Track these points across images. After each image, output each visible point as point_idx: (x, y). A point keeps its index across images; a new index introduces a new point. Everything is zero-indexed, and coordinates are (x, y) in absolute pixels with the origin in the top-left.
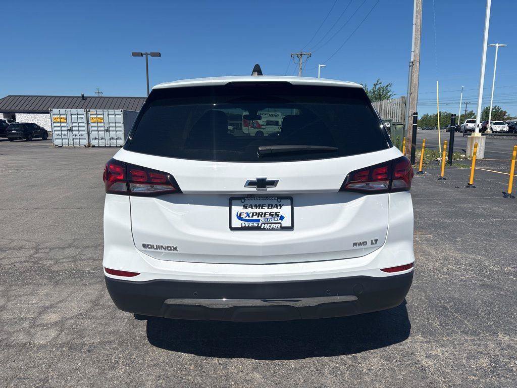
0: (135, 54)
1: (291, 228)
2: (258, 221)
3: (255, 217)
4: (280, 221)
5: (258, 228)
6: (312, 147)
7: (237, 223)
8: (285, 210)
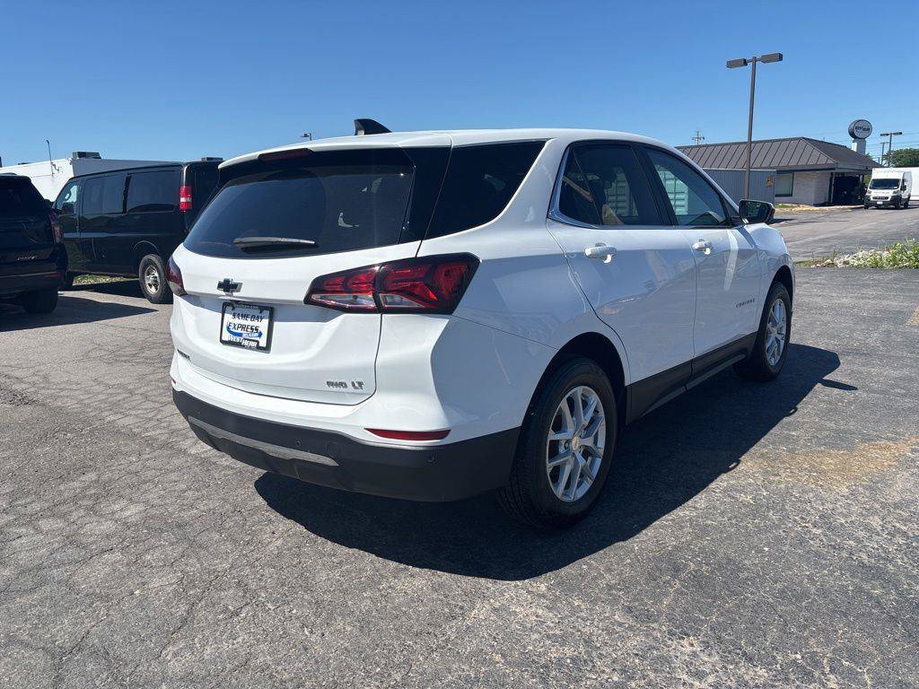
0: (731, 64)
1: (267, 349)
2: (240, 335)
3: (239, 331)
4: (258, 339)
5: (239, 345)
6: (302, 241)
7: (227, 336)
8: (263, 325)
